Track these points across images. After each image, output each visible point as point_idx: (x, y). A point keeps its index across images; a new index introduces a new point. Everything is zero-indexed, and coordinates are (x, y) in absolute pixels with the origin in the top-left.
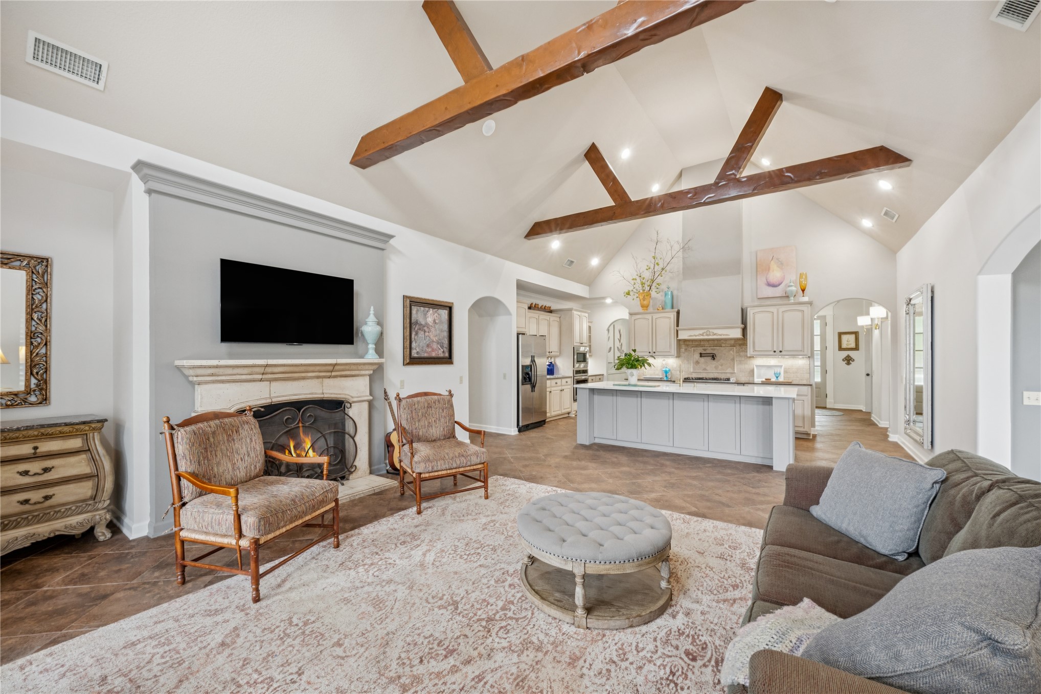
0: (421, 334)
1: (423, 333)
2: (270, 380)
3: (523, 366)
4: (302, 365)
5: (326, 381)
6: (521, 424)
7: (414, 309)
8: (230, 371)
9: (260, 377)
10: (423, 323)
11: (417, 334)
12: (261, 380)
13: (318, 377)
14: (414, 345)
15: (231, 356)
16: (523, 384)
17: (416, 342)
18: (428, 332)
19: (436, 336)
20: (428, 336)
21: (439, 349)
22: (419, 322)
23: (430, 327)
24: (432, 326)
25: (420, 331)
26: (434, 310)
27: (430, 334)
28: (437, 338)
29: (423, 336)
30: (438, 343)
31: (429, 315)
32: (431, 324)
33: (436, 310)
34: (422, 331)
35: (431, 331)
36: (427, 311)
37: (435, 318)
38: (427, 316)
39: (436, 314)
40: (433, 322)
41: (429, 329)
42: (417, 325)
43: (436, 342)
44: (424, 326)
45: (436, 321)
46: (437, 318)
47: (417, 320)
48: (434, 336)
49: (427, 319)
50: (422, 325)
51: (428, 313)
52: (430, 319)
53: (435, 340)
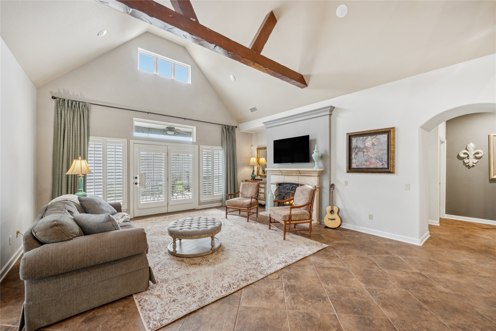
0: (360, 154)
1: (362, 153)
2: (285, 175)
4: (288, 171)
5: (300, 177)
7: (354, 140)
8: (274, 172)
9: (281, 174)
10: (362, 147)
11: (356, 154)
12: (282, 175)
13: (297, 175)
14: (354, 161)
15: (279, 168)
17: (356, 159)
18: (367, 152)
19: (375, 154)
20: (367, 155)
21: (378, 163)
22: (358, 147)
23: (369, 149)
24: (370, 148)
25: (360, 152)
26: (373, 137)
27: (368, 153)
28: (375, 155)
29: (362, 155)
30: (377, 159)
31: (367, 141)
32: (369, 146)
33: (374, 136)
34: (361, 152)
35: (369, 151)
36: (366, 139)
37: (374, 142)
38: (366, 142)
39: (375, 139)
40: (371, 145)
41: (368, 150)
42: (357, 149)
43: (374, 158)
44: (363, 149)
45: (375, 144)
46: (376, 142)
47: (357, 146)
48: (373, 154)
49: (366, 144)
50: (361, 148)
51: (366, 140)
52: (368, 144)
53: (373, 157)
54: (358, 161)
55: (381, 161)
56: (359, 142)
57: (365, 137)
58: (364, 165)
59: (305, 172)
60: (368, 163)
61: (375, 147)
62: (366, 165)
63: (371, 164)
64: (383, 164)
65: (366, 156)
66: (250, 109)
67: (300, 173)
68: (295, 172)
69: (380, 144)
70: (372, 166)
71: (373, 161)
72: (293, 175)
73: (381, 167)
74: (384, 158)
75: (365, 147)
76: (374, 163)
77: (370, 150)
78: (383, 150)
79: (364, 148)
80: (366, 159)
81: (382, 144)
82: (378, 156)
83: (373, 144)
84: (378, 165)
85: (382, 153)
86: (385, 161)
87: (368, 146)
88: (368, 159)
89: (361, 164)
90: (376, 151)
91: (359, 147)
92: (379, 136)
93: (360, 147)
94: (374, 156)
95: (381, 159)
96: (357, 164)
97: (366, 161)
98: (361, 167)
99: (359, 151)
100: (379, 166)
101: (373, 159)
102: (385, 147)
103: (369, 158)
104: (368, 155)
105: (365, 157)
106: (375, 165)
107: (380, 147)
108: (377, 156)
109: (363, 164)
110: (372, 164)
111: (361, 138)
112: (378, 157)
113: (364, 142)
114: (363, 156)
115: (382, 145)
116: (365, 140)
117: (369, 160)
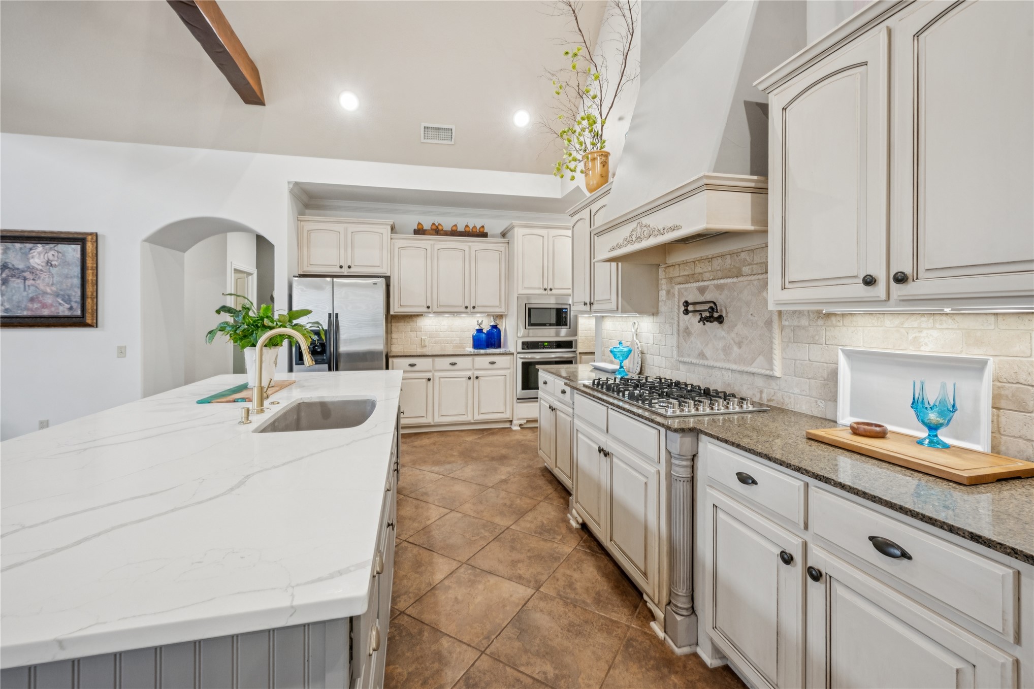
18: (34, 280)
19: (52, 284)
20: (33, 285)
21: (60, 304)
22: (10, 266)
23: (38, 272)
24: (41, 270)
25: (14, 279)
26: (47, 247)
27: (38, 282)
28: (54, 288)
29: (22, 286)
30: (58, 296)
31: (35, 254)
32: (40, 267)
33: (52, 246)
34: (18, 278)
35: (39, 278)
36: (31, 249)
37: (51, 258)
38: (30, 256)
39: (52, 252)
40: (44, 264)
41: (36, 274)
42: (7, 271)
43: (51, 294)
44: (23, 271)
45: (53, 263)
46: (56, 259)
47: (6, 263)
48: (48, 285)
49: (31, 261)
50: (18, 269)
51: (32, 251)
52: (37, 260)
53: (48, 290)
54: (10, 300)
55: (68, 301)
56: (11, 254)
57: (29, 246)
58: (27, 309)
60: (36, 306)
61: (54, 270)
62: (32, 310)
63: (44, 306)
64: (71, 308)
65: (32, 288)
69: (65, 263)
70: (46, 312)
71: (49, 300)
73: (67, 313)
74: (74, 294)
75: (29, 267)
76: (51, 305)
77: (42, 276)
78: (71, 277)
79: (27, 271)
80: (31, 295)
81: (69, 264)
82: (61, 290)
83: (49, 263)
84: (61, 308)
85: (69, 285)
86: (76, 302)
87: (36, 266)
88: (36, 295)
89: (19, 307)
90: (56, 279)
91: (13, 265)
92: (62, 247)
93: (17, 266)
94: (51, 290)
95: (67, 297)
96: (7, 306)
97: (32, 300)
98: (19, 313)
99: (12, 276)
100: (63, 312)
101: (48, 296)
102: (77, 270)
103: (39, 294)
104: (36, 287)
105: (30, 291)
106: (53, 309)
107: (66, 271)
108: (57, 288)
109: (23, 306)
110: (47, 307)
111: (18, 245)
112: (62, 293)
113: (26, 255)
114: (22, 289)
115: (70, 268)
116: (28, 250)
117: (37, 298)
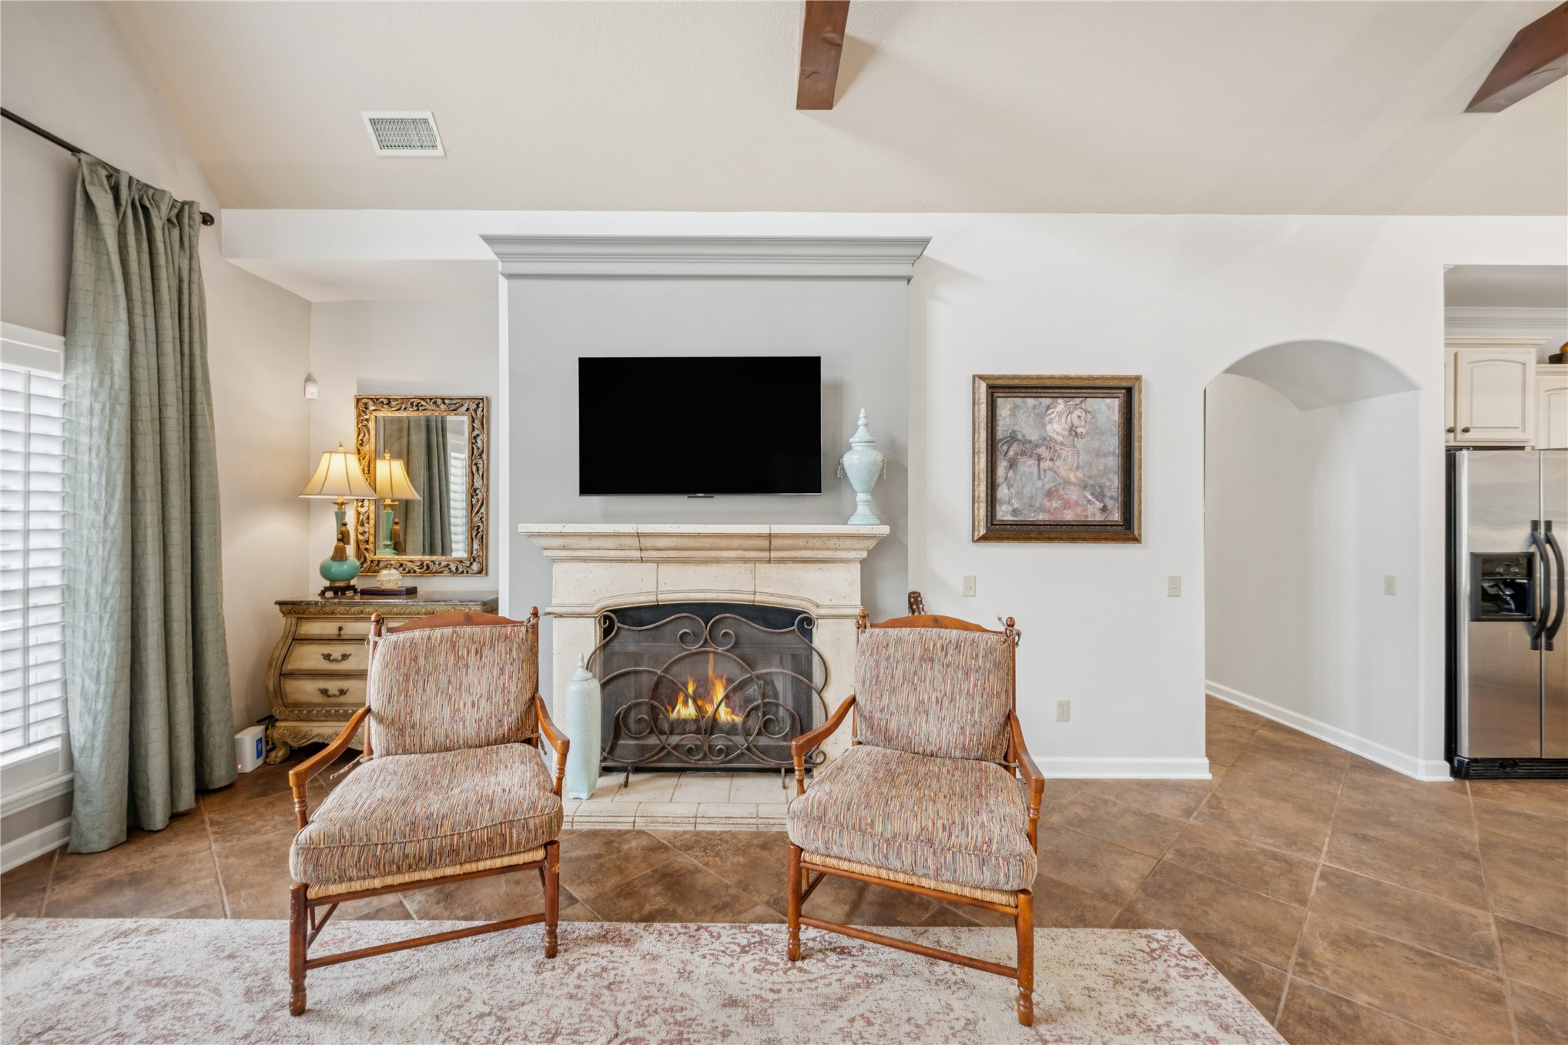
0: (1027, 466)
1: (1032, 462)
2: (658, 561)
3: (1474, 557)
5: (762, 568)
6: (1465, 751)
7: (1005, 406)
8: (585, 542)
9: (637, 554)
10: (1034, 437)
11: (1013, 464)
12: (642, 560)
13: (745, 560)
14: (1002, 492)
15: (607, 518)
16: (1475, 618)
17: (1010, 487)
18: (1052, 460)
19: (1078, 468)
20: (1050, 469)
21: (1089, 501)
22: (1020, 437)
23: (1058, 447)
24: (1062, 444)
25: (1025, 459)
26: (1072, 402)
27: (1058, 463)
28: (1080, 474)
29: (1035, 470)
30: (1085, 488)
31: (1053, 415)
32: (1060, 439)
33: (1078, 401)
34: (1031, 456)
35: (1059, 456)
36: (1048, 408)
37: (1076, 422)
38: (1047, 419)
39: (1078, 412)
40: (1066, 433)
41: (1055, 451)
42: (1015, 445)
43: (1076, 485)
44: (1037, 446)
45: (1079, 430)
46: (1083, 423)
47: (1014, 432)
48: (1071, 469)
49: (1049, 427)
50: (1030, 442)
51: (1050, 411)
52: (1056, 427)
53: (1073, 479)
54: (1019, 494)
55: (1100, 496)
56: (1022, 417)
57: (1046, 402)
58: (1042, 509)
59: (800, 542)
60: (1055, 504)
61: (1080, 443)
62: (1049, 512)
63: (1067, 505)
64: (1104, 509)
65: (1049, 474)
66: (373, 122)
67: (768, 549)
68: (736, 543)
69: (1097, 431)
70: (1069, 516)
71: (1073, 494)
72: (717, 561)
73: (1099, 517)
74: (1108, 484)
75: (1044, 439)
76: (1077, 503)
77: (1064, 453)
78: (1105, 455)
79: (1042, 445)
80: (1047, 487)
81: (1101, 433)
82: (1090, 477)
83: (1072, 430)
84: (1090, 508)
85: (1101, 468)
86: (1111, 498)
87: (1055, 436)
88: (1055, 487)
89: (1031, 506)
90: (1084, 458)
91: (1024, 436)
92: (1092, 404)
93: (1028, 437)
94: (1076, 477)
95: (1098, 489)
96: (1016, 506)
97: (1049, 494)
98: (1032, 516)
99: (1022, 455)
100: (1094, 515)
101: (1072, 487)
102: (1113, 443)
103: (1059, 484)
104: (1055, 473)
105: (1046, 480)
106: (1079, 510)
107: (1096, 444)
108: (1084, 475)
109: (1037, 505)
110: (1070, 508)
111: (1031, 402)
112: (1091, 482)
113: (1041, 418)
114: (1036, 476)
115: (1103, 438)
116: (1044, 409)
117: (1057, 491)
